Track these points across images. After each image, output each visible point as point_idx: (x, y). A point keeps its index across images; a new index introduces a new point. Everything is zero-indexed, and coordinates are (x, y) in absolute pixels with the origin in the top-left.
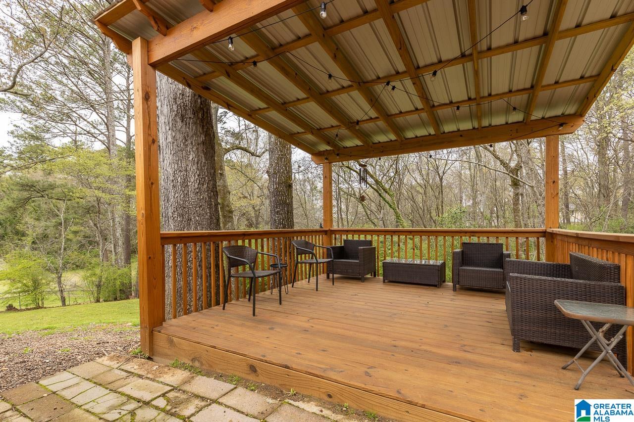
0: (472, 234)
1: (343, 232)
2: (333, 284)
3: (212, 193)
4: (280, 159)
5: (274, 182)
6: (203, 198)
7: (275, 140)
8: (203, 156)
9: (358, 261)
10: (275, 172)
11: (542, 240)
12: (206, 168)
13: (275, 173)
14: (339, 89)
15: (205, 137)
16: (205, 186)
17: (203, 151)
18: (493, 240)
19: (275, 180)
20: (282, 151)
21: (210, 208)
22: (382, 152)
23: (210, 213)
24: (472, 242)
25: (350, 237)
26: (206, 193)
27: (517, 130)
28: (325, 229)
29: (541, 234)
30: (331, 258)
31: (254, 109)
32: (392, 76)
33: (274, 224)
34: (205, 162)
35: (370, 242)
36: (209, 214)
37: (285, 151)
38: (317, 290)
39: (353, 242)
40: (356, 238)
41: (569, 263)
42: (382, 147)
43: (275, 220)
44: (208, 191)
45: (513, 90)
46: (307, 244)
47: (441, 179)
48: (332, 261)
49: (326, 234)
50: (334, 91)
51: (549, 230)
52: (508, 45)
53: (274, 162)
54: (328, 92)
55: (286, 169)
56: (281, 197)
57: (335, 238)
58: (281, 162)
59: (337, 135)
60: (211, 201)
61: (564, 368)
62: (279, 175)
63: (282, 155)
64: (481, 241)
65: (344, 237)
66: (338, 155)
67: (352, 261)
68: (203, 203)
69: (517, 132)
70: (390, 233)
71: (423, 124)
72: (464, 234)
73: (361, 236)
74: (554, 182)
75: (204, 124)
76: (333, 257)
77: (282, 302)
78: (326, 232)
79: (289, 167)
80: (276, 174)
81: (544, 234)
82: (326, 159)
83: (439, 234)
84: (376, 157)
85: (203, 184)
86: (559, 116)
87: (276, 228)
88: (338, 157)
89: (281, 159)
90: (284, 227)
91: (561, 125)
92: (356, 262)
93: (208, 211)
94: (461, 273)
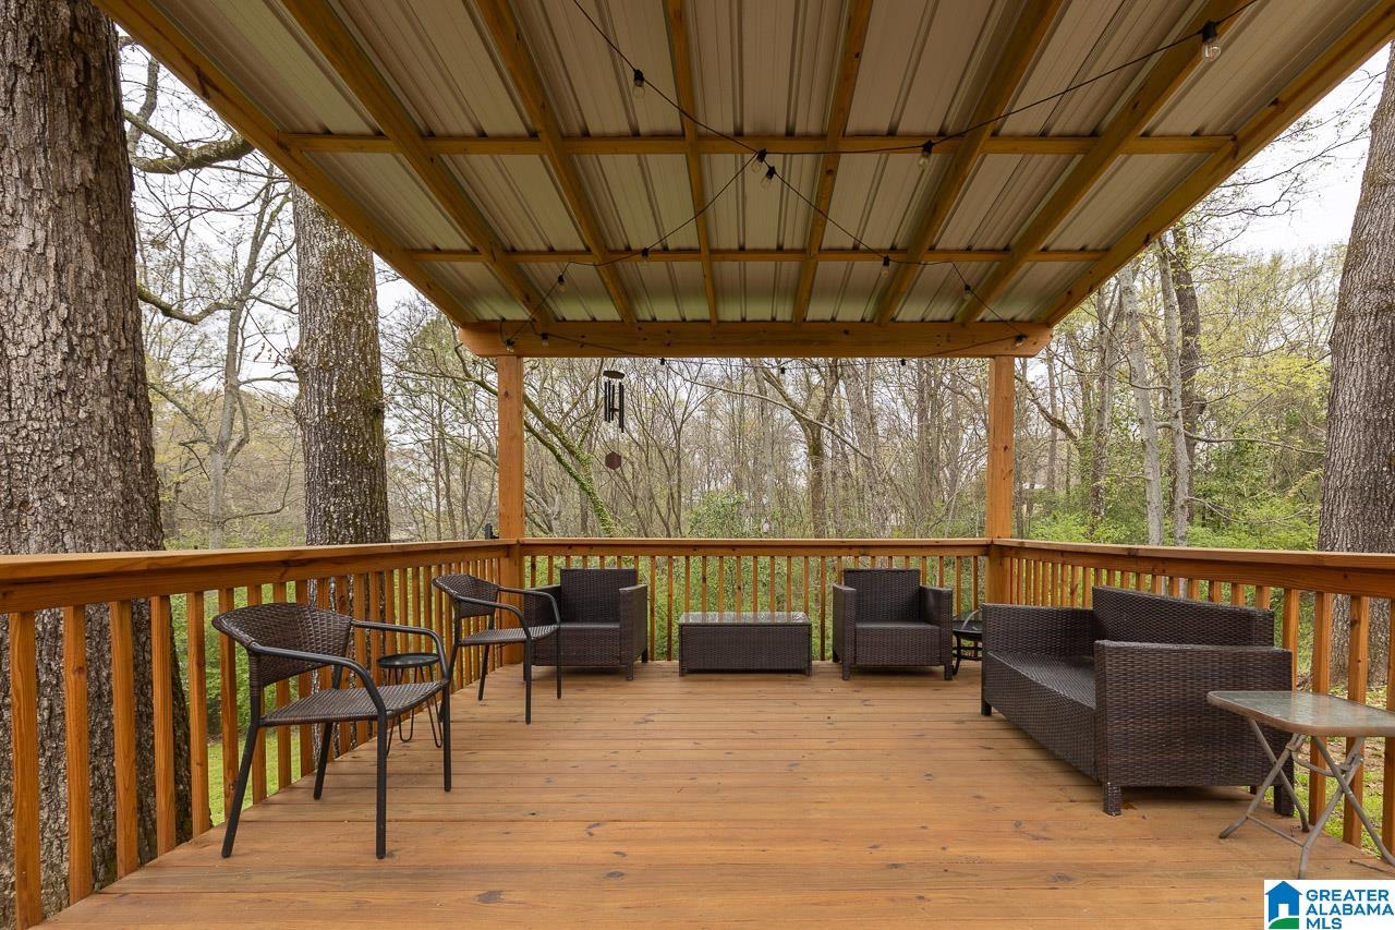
0: (862, 551)
1: (557, 549)
2: (559, 696)
3: (132, 404)
4: (341, 324)
5: (320, 394)
6: (90, 416)
7: (325, 264)
8: (87, 245)
9: (617, 626)
10: (326, 363)
11: (983, 560)
12: (101, 296)
13: (324, 367)
14: (619, 137)
15: (96, 171)
16: (100, 371)
17: (87, 225)
18: (898, 563)
19: (325, 388)
20: (349, 303)
21: (123, 462)
22: (669, 345)
23: (124, 481)
24: (861, 567)
25: (576, 562)
26: (106, 401)
27: (949, 336)
28: (502, 540)
29: (982, 549)
30: (554, 622)
31: (301, 127)
32: (773, 136)
33: (323, 527)
34: (97, 275)
35: (632, 576)
36: (118, 485)
37: (358, 304)
38: (528, 721)
39: (585, 574)
40: (594, 563)
41: (1091, 608)
42: (669, 332)
43: (327, 514)
44: (113, 391)
45: (974, 248)
46: (477, 585)
47: (678, 432)
48: (558, 630)
49: (508, 556)
50: (604, 137)
51: (997, 542)
52: (1028, 137)
53: (322, 332)
54: (586, 134)
55: (364, 358)
56: (349, 445)
57: (533, 566)
58: (348, 334)
59: (561, 279)
60: (127, 433)
61: (1223, 837)
62: (341, 376)
63: (349, 314)
64: (878, 566)
65: (559, 561)
66: (545, 336)
67: (601, 626)
68: (88, 436)
69: (949, 341)
70: (666, 550)
71: (774, 291)
72: (847, 550)
73: (609, 559)
74: (1006, 448)
75: (92, 118)
76: (558, 619)
77: (455, 781)
78: (507, 549)
79: (373, 353)
80: (330, 370)
81: (987, 549)
82: (509, 343)
83: (796, 550)
84: (654, 356)
85: (89, 360)
86: (1005, 321)
87: (332, 540)
88: (545, 343)
89: (348, 326)
90: (359, 538)
91: (1020, 338)
92: (613, 630)
93: (116, 474)
94: (860, 638)
